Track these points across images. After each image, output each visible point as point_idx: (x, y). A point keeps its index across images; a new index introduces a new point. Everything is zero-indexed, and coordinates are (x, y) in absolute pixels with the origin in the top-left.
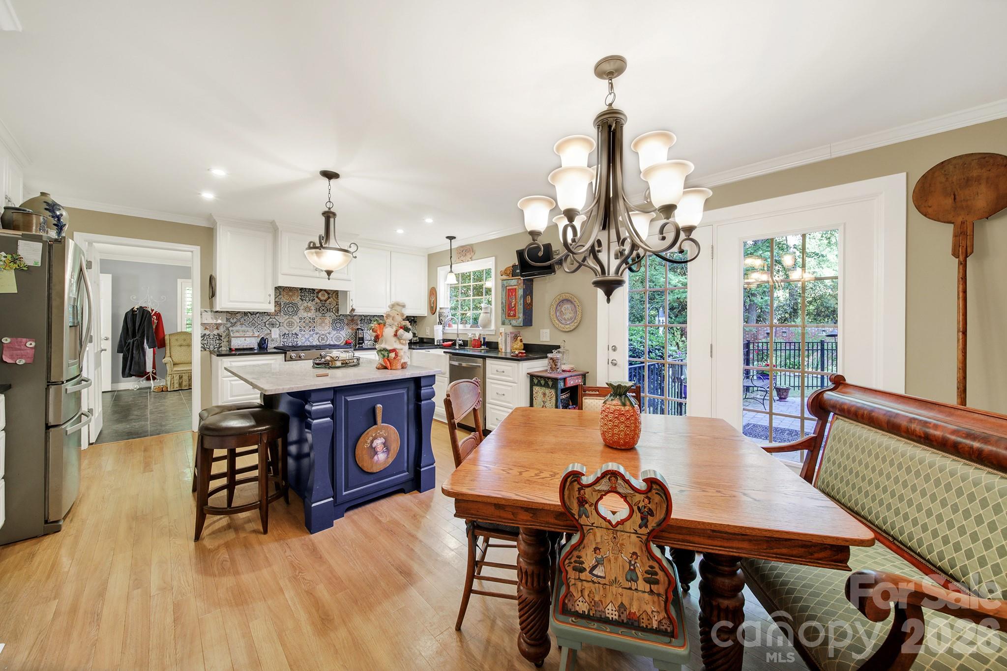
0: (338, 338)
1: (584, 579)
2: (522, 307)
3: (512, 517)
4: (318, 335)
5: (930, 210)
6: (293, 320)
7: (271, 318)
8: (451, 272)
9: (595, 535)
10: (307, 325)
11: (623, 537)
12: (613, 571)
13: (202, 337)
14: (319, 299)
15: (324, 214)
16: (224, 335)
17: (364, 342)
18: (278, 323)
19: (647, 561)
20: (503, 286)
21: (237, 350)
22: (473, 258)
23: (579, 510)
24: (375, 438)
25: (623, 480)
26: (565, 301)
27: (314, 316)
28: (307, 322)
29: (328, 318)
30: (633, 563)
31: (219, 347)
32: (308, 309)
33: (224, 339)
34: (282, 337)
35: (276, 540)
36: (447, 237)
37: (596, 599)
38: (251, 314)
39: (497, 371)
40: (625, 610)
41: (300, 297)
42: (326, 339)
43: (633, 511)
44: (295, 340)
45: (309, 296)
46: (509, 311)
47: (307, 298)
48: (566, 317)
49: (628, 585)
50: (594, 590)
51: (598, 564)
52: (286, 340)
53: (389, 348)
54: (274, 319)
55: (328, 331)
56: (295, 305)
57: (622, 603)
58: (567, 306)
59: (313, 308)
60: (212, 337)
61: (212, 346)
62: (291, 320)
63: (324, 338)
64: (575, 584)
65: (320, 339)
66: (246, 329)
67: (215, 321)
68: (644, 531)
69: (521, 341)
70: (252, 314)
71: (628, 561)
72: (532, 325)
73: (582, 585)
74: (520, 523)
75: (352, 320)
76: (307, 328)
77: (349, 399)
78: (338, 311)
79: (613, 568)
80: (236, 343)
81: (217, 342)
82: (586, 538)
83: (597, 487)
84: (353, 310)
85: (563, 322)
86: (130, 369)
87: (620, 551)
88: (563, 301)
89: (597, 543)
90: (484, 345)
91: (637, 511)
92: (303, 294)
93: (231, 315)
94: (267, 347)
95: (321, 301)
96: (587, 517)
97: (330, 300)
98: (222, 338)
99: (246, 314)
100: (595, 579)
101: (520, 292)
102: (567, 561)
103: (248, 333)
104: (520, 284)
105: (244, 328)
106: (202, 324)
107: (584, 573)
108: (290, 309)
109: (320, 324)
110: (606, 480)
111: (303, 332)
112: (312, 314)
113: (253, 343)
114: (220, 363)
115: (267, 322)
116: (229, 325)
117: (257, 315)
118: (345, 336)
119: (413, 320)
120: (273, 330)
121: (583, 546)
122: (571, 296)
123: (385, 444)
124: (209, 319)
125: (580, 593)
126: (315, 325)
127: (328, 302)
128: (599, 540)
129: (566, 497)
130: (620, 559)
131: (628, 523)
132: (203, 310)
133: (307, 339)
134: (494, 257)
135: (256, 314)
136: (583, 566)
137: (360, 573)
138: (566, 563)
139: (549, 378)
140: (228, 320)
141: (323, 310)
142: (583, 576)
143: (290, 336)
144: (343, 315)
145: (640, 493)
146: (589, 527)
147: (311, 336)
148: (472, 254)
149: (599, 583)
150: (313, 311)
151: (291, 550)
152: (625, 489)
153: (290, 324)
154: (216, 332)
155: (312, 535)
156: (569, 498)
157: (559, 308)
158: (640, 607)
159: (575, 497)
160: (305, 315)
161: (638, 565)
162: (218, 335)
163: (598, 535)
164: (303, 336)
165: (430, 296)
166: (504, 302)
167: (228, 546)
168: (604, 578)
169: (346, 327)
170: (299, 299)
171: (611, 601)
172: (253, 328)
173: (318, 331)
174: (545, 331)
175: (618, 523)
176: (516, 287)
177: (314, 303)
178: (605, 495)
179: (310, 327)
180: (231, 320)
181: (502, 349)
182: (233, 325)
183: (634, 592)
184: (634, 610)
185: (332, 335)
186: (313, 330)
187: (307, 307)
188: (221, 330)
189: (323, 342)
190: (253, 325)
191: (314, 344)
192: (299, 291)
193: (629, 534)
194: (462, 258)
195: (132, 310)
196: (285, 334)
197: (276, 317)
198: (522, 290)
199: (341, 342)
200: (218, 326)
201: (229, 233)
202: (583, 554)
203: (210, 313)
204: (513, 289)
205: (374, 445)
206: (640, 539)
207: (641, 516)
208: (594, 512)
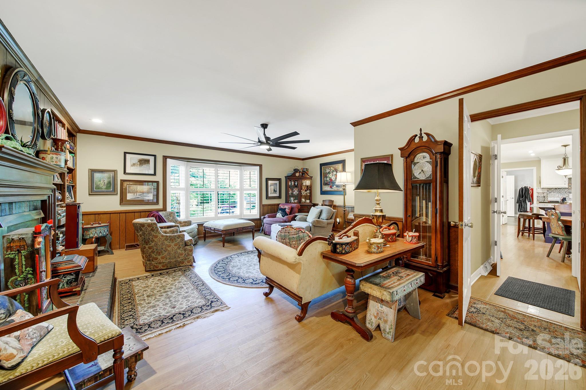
7: (566, 190)
13: (537, 197)
16: (546, 196)
31: (544, 201)
38: (558, 189)
60: (541, 197)
61: (541, 200)
66: (556, 194)
67: (542, 191)
80: (550, 199)
81: (543, 198)
86: (521, 209)
93: (549, 189)
99: (555, 189)
103: (557, 196)
106: (537, 192)
116: (548, 193)
117: (561, 189)
132: (537, 188)
140: (547, 191)
154: (543, 195)
162: (544, 196)
172: (559, 194)
180: (549, 191)
182: (550, 193)
188: (545, 195)
190: (560, 192)
195: (522, 188)
200: (543, 193)
203: (539, 189)
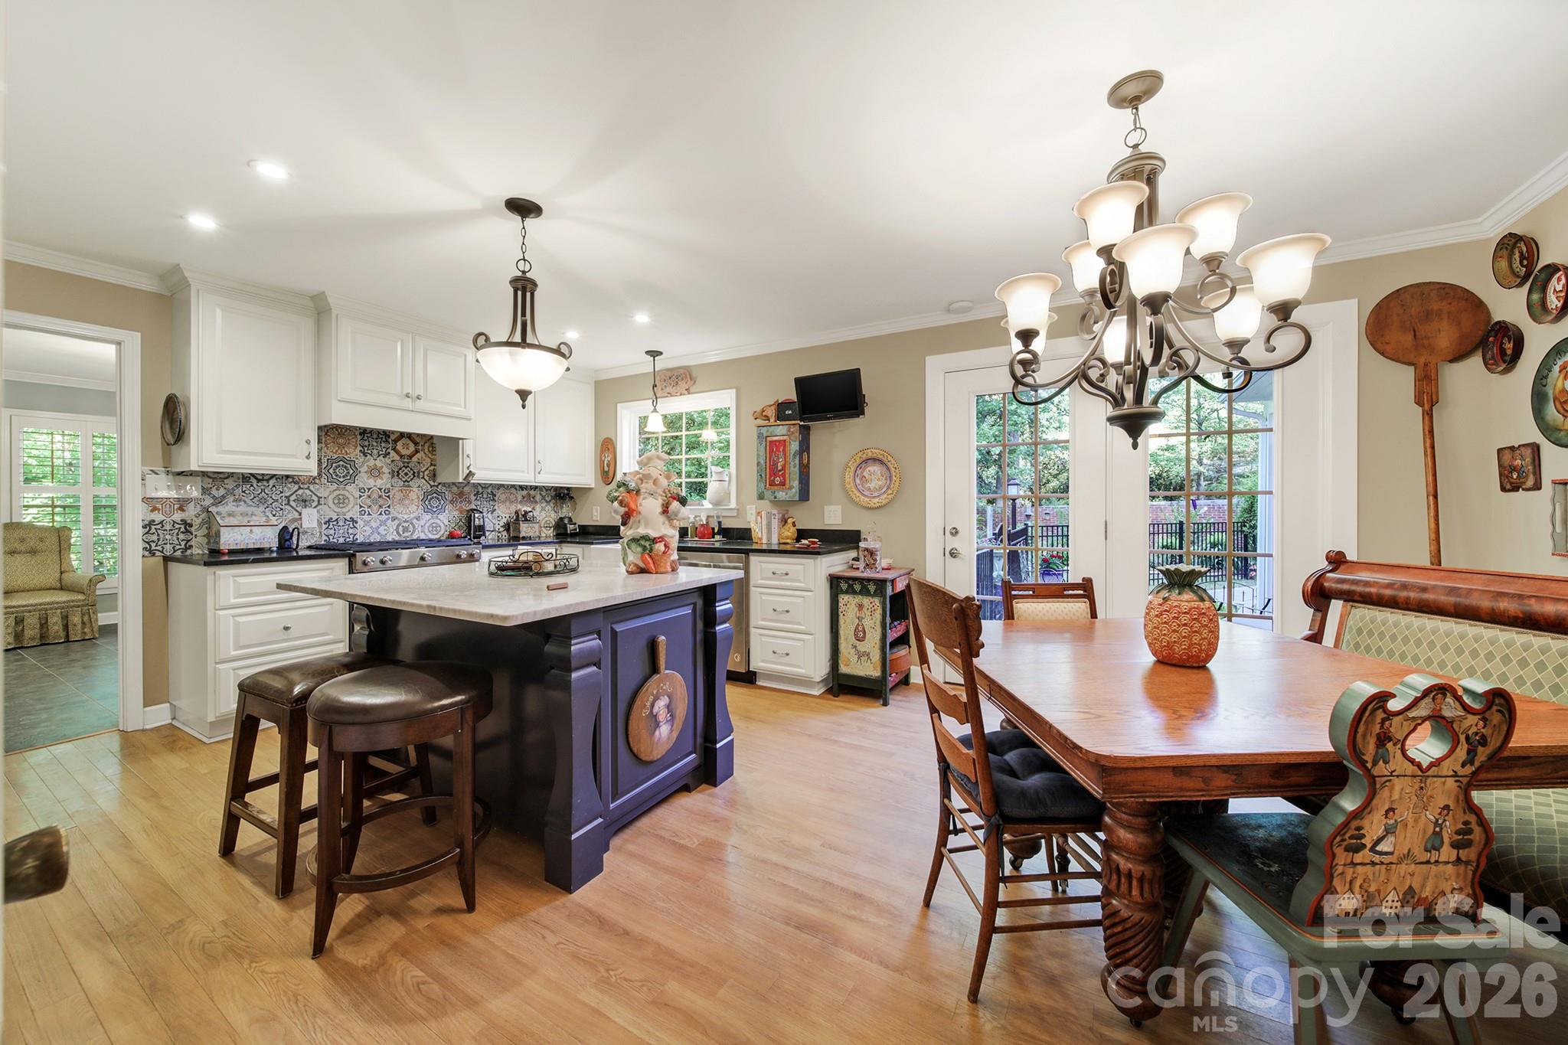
0: (434, 528)
1: (1358, 861)
2: (797, 469)
3: (1202, 785)
4: (396, 522)
5: (1388, 348)
6: (347, 494)
7: (300, 488)
8: (655, 410)
9: (1392, 789)
10: (375, 502)
11: (1435, 784)
12: (1408, 840)
13: (144, 527)
14: (398, 452)
15: (515, 281)
16: (198, 522)
17: (484, 535)
18: (316, 499)
19: (1462, 814)
20: (760, 436)
21: (232, 552)
22: (692, 390)
23: (1377, 753)
24: (656, 698)
25: (1454, 696)
26: (870, 461)
27: (389, 486)
28: (375, 496)
29: (416, 490)
30: (1440, 822)
31: (186, 549)
32: (376, 472)
33: (197, 530)
34: (324, 526)
35: (505, 920)
36: (648, 353)
37: (1372, 889)
38: (259, 481)
39: (774, 573)
40: (1413, 897)
41: (359, 448)
42: (411, 528)
43: (1458, 743)
44: (350, 531)
45: (377, 448)
46: (772, 476)
47: (375, 451)
48: (872, 486)
49: (1426, 856)
50: (1371, 877)
51: (1387, 833)
52: (332, 532)
53: (654, 534)
54: (307, 491)
55: (416, 514)
56: (351, 463)
57: (1410, 887)
58: (875, 469)
59: (386, 470)
60: (168, 527)
61: (168, 547)
62: (343, 492)
63: (407, 528)
64: (1343, 873)
65: (401, 528)
66: (249, 510)
67: (173, 494)
68: (1469, 769)
69: (794, 524)
70: (261, 478)
71: (1434, 820)
72: (808, 500)
73: (1354, 873)
74: (1213, 793)
75: (461, 494)
76: (375, 508)
77: (619, 628)
78: (434, 476)
79: (1408, 835)
80: (230, 539)
81: (181, 536)
82: (1377, 797)
83: (1412, 714)
84: (471, 474)
85: (867, 493)
87: (1425, 808)
88: (866, 461)
89: (1392, 802)
90: (719, 533)
91: (1464, 742)
92: (367, 443)
93: (214, 478)
94: (297, 547)
95: (401, 456)
96: (1386, 762)
97: (418, 455)
98: (193, 529)
99: (246, 478)
100: (1377, 858)
101: (794, 446)
102: (1338, 839)
103: (255, 518)
104: (793, 433)
105: (243, 508)
106: (146, 500)
107: (1361, 854)
108: (341, 472)
109: (401, 501)
110: (1428, 700)
111: (366, 517)
112: (384, 481)
113: (269, 538)
114: (210, 579)
115: (293, 497)
116: (208, 501)
117: (272, 482)
118: (447, 523)
119: (568, 494)
120: (305, 512)
121: (1369, 809)
122: (882, 453)
123: (668, 707)
124: (163, 489)
125: (1347, 885)
126: (390, 502)
127: (415, 459)
128: (1396, 796)
129: (1359, 736)
130: (1423, 818)
131: (1446, 764)
132: (147, 469)
133: (376, 530)
134: (734, 390)
135: (268, 481)
136: (1363, 841)
137: (726, 944)
138: (1335, 841)
139: (869, 580)
140: (205, 491)
141: (406, 474)
142: (1358, 858)
143: (341, 523)
144: (444, 485)
145: (1474, 714)
146: (1385, 779)
147: (383, 523)
148: (690, 383)
149: (1382, 863)
150: (386, 476)
151: (553, 932)
152: (1453, 710)
153: (341, 501)
154: (178, 516)
155: (574, 895)
156: (1364, 736)
157: (859, 472)
158: (1436, 887)
159: (1374, 734)
160: (371, 482)
161: (1448, 823)
162: (184, 522)
163: (1397, 788)
164: (367, 523)
165: (602, 452)
166: (762, 462)
167: (401, 949)
168: (1391, 853)
169: (449, 507)
170: (357, 451)
171: (1395, 889)
172: (262, 508)
173: (396, 514)
174: (833, 507)
175: (1432, 765)
176: (785, 438)
177: (388, 460)
178: (1420, 724)
179: (381, 507)
180: (214, 492)
181: (761, 539)
182: (218, 501)
183: (1433, 867)
184: (1427, 894)
185: (422, 523)
186: (387, 513)
187: (375, 468)
188: (191, 512)
189: (407, 536)
190: (263, 501)
191: (390, 538)
192: (359, 437)
193: (1443, 779)
194: (669, 389)
196: (328, 522)
197: (311, 487)
198: (797, 443)
199: (442, 533)
200: (182, 504)
201: (219, 312)
202: (1366, 823)
203: (163, 476)
204: (779, 441)
205: (655, 710)
206: (1459, 784)
207: (1468, 749)
208: (1399, 754)
